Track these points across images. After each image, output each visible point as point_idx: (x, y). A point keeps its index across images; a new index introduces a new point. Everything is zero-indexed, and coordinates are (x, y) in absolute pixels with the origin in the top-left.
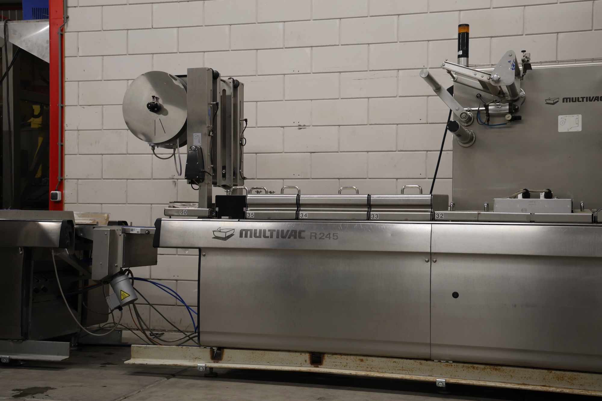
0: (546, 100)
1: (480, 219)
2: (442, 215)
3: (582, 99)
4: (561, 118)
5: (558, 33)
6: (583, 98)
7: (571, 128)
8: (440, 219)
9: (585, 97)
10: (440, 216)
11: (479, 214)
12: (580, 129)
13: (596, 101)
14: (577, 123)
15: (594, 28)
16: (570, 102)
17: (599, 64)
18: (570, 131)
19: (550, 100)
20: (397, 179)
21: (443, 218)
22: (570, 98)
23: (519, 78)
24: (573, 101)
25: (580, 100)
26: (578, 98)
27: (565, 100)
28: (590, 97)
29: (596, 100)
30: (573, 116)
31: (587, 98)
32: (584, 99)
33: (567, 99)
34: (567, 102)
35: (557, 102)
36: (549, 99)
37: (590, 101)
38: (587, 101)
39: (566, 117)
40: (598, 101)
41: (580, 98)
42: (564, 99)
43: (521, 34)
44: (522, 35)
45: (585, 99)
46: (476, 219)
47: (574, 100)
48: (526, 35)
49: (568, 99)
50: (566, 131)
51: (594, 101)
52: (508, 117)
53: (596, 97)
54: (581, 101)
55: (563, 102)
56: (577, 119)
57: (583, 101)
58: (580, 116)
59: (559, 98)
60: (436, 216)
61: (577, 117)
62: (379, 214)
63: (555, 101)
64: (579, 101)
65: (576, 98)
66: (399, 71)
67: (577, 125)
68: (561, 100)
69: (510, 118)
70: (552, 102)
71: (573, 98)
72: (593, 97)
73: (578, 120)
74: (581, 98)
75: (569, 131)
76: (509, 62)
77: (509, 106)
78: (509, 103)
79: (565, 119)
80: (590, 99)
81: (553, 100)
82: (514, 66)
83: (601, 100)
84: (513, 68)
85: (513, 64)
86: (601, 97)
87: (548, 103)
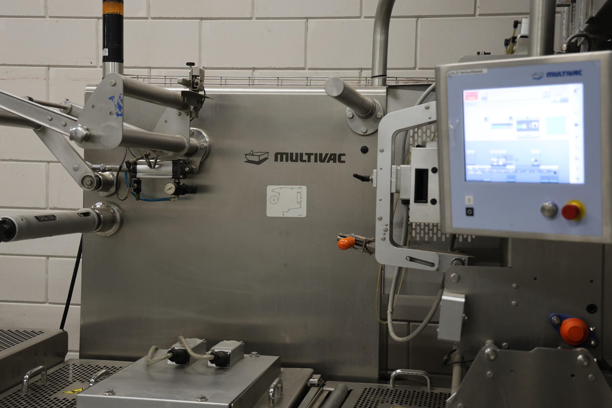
0: (246, 155)
3: (307, 156)
4: (272, 191)
5: (307, 18)
6: (309, 155)
7: (289, 210)
9: (312, 154)
12: (302, 213)
13: (331, 162)
14: (299, 201)
15: (364, 14)
16: (287, 160)
18: (287, 215)
19: (253, 155)
20: (48, 257)
22: (287, 154)
23: (188, 115)
24: (292, 160)
25: (304, 159)
26: (301, 154)
27: (279, 156)
28: (321, 155)
29: (332, 159)
30: (292, 189)
31: (316, 154)
32: (311, 156)
33: (282, 154)
34: (282, 160)
35: (266, 159)
37: (322, 161)
38: (316, 161)
39: (281, 188)
40: (335, 162)
41: (304, 154)
42: (276, 155)
43: (249, 16)
44: (251, 18)
45: (313, 157)
47: (294, 158)
48: (257, 18)
49: (284, 156)
50: (280, 215)
51: (328, 161)
52: (170, 189)
53: (331, 155)
54: (305, 161)
55: (276, 160)
56: (299, 194)
57: (309, 160)
58: (304, 188)
59: (268, 153)
61: (299, 190)
63: (261, 158)
64: (302, 160)
65: (297, 154)
66: (50, 68)
67: (299, 206)
68: (272, 157)
69: (173, 191)
70: (256, 159)
71: (292, 154)
72: (327, 155)
73: (301, 196)
74: (306, 154)
75: (285, 216)
76: (112, 98)
77: (173, 166)
78: (173, 161)
79: (279, 194)
80: (321, 158)
81: (259, 156)
82: (120, 108)
83: (340, 161)
84: (120, 113)
85: (118, 104)
86: (340, 155)
87: (249, 161)
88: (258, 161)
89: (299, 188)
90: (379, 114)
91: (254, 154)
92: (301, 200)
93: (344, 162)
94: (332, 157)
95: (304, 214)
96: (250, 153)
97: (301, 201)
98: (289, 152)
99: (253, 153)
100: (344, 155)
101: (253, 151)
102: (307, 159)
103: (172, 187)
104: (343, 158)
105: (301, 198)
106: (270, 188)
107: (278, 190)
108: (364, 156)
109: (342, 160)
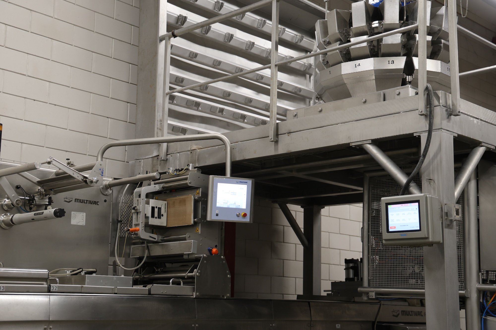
0: (64, 198)
1: (83, 291)
2: (56, 287)
6: (87, 201)
7: (79, 222)
8: (54, 291)
9: (88, 201)
10: (55, 288)
11: (82, 287)
12: (84, 223)
13: (94, 204)
14: (83, 219)
16: (79, 202)
18: (78, 224)
21: (57, 290)
22: (79, 199)
24: (81, 202)
25: (85, 202)
26: (84, 200)
27: (76, 200)
28: (91, 201)
29: (94, 203)
30: (81, 213)
31: (89, 201)
33: (77, 199)
34: (77, 202)
37: (91, 204)
38: (89, 203)
39: (77, 213)
40: (95, 204)
41: (85, 200)
42: (75, 199)
45: (88, 202)
46: (80, 291)
47: (82, 202)
49: (78, 200)
50: (76, 224)
51: (93, 204)
52: (49, 208)
53: (94, 201)
54: (86, 203)
55: (75, 202)
56: (83, 216)
57: (87, 203)
58: (85, 214)
59: (73, 198)
60: (52, 288)
62: (5, 286)
63: (70, 200)
64: (84, 203)
65: (83, 200)
67: (83, 221)
68: (74, 200)
70: (68, 200)
71: (81, 200)
72: (93, 201)
74: (86, 200)
76: (100, 169)
77: (48, 199)
79: (76, 215)
80: (91, 202)
82: (103, 173)
84: (102, 175)
85: (102, 172)
86: (97, 202)
87: (65, 201)
89: (83, 213)
90: (112, 188)
93: (98, 205)
95: (84, 225)
99: (67, 198)
100: (99, 202)
104: (98, 203)
106: (72, 213)
107: (76, 214)
108: (105, 203)
109: (98, 204)
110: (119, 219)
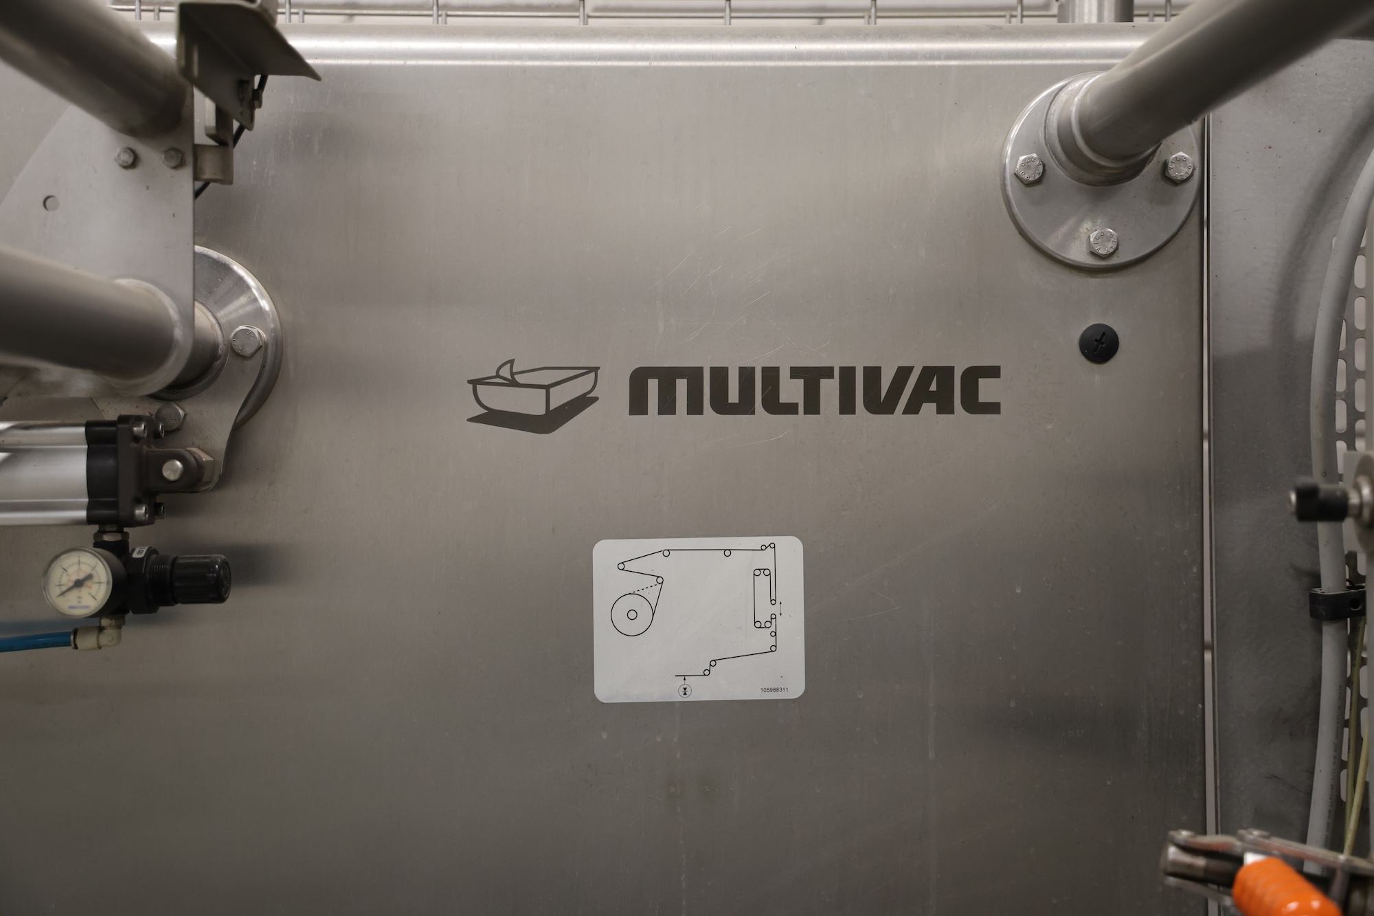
0: (475, 383)
3: (800, 383)
4: (622, 566)
6: (811, 377)
7: (714, 662)
9: (827, 372)
12: (787, 676)
13: (929, 408)
14: (763, 617)
16: (695, 407)
17: (950, 55)
18: (702, 691)
19: (513, 383)
22: (694, 375)
23: (180, 165)
24: (722, 406)
25: (784, 398)
26: (771, 375)
27: (653, 385)
28: (873, 374)
29: (930, 397)
30: (727, 552)
31: (847, 374)
32: (824, 383)
33: (668, 377)
34: (667, 406)
35: (583, 403)
36: (505, 372)
37: (880, 405)
38: (847, 406)
39: (667, 552)
40: (945, 407)
41: (784, 375)
42: (639, 379)
45: (830, 389)
47: (733, 396)
49: (682, 386)
50: (669, 693)
51: (912, 408)
52: (79, 584)
53: (928, 373)
54: (791, 409)
55: (638, 405)
56: (763, 581)
57: (812, 406)
58: (790, 550)
59: (596, 369)
61: (765, 559)
63: (560, 397)
64: (775, 406)
65: (746, 375)
67: (763, 640)
68: (614, 392)
69: (95, 596)
70: (533, 404)
71: (720, 375)
72: (903, 374)
73: (773, 586)
74: (796, 372)
75: (693, 697)
77: (91, 455)
78: (88, 425)
79: (658, 579)
80: (874, 393)
81: (547, 388)
83: (973, 405)
86: (974, 375)
87: (493, 417)
88: (542, 412)
89: (763, 548)
90: (1179, 160)
91: (518, 378)
92: (775, 609)
93: (993, 408)
94: (933, 387)
95: (795, 687)
96: (498, 376)
97: (773, 617)
98: (707, 364)
99: (512, 374)
100: (994, 372)
101: (511, 362)
102: (799, 400)
103: (89, 577)
104: (987, 390)
105: (773, 601)
106: (606, 554)
107: (657, 565)
108: (1097, 375)
109: (983, 397)
110: (1330, 585)
